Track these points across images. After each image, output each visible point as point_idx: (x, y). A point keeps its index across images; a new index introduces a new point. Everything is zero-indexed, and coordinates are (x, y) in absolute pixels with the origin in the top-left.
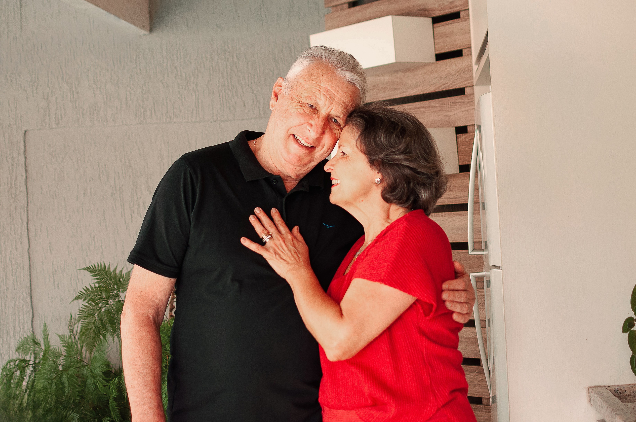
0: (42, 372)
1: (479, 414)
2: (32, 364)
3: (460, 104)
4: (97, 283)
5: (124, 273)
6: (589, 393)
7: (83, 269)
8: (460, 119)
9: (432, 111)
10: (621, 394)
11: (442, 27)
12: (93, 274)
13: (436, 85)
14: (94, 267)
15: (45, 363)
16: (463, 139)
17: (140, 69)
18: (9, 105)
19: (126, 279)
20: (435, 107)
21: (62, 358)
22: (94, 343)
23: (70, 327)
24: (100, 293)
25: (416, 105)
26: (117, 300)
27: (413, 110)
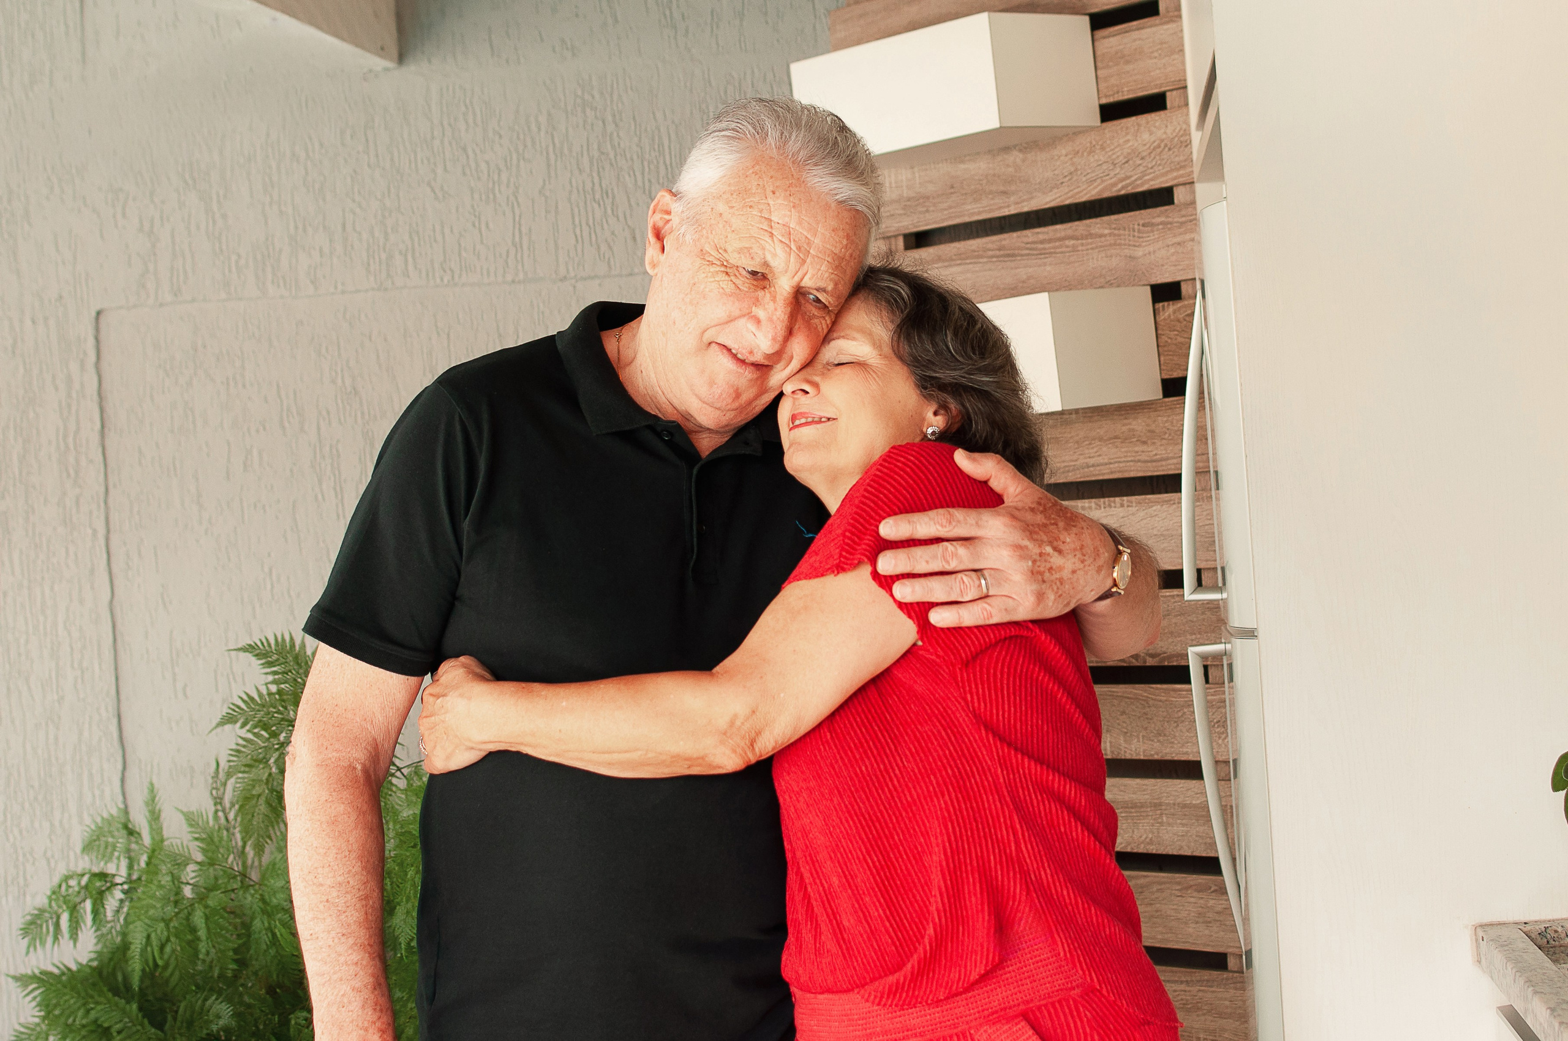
0: (144, 902)
1: (1220, 995)
2: (121, 884)
3: (1161, 227)
4: (274, 682)
6: (1477, 940)
7: (241, 649)
8: (1163, 265)
9: (1094, 245)
10: (1554, 940)
11: (1116, 39)
12: (263, 661)
13: (1103, 181)
14: (266, 644)
15: (151, 882)
16: (1169, 316)
17: (377, 156)
18: (58, 250)
20: (1101, 236)
21: (191, 867)
22: (267, 830)
23: (214, 792)
24: (281, 709)
25: (1056, 230)
27: (1047, 246)
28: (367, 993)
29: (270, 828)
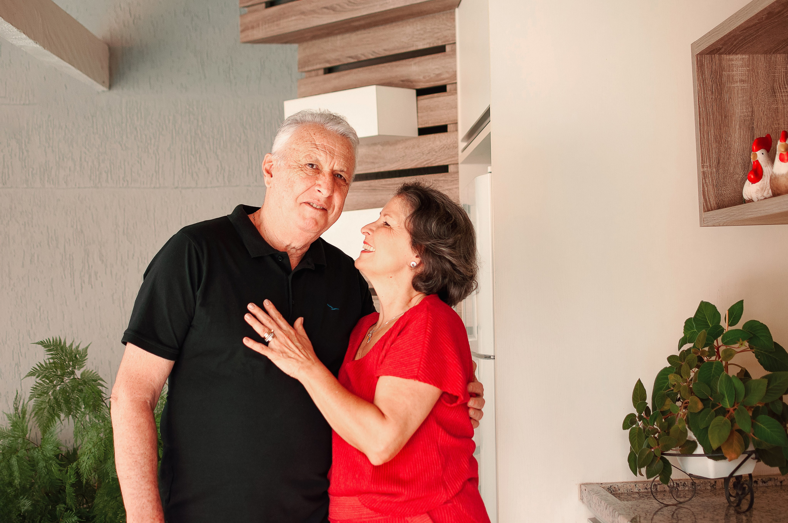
3: (442, 182)
4: (52, 358)
5: (80, 348)
6: (581, 490)
7: (37, 343)
10: (614, 491)
11: (428, 101)
12: (47, 349)
13: (418, 161)
14: (48, 341)
17: (97, 129)
19: (83, 356)
23: (15, 405)
24: (55, 370)
26: (72, 377)
27: (391, 186)
28: (154, 503)
29: (49, 423)
